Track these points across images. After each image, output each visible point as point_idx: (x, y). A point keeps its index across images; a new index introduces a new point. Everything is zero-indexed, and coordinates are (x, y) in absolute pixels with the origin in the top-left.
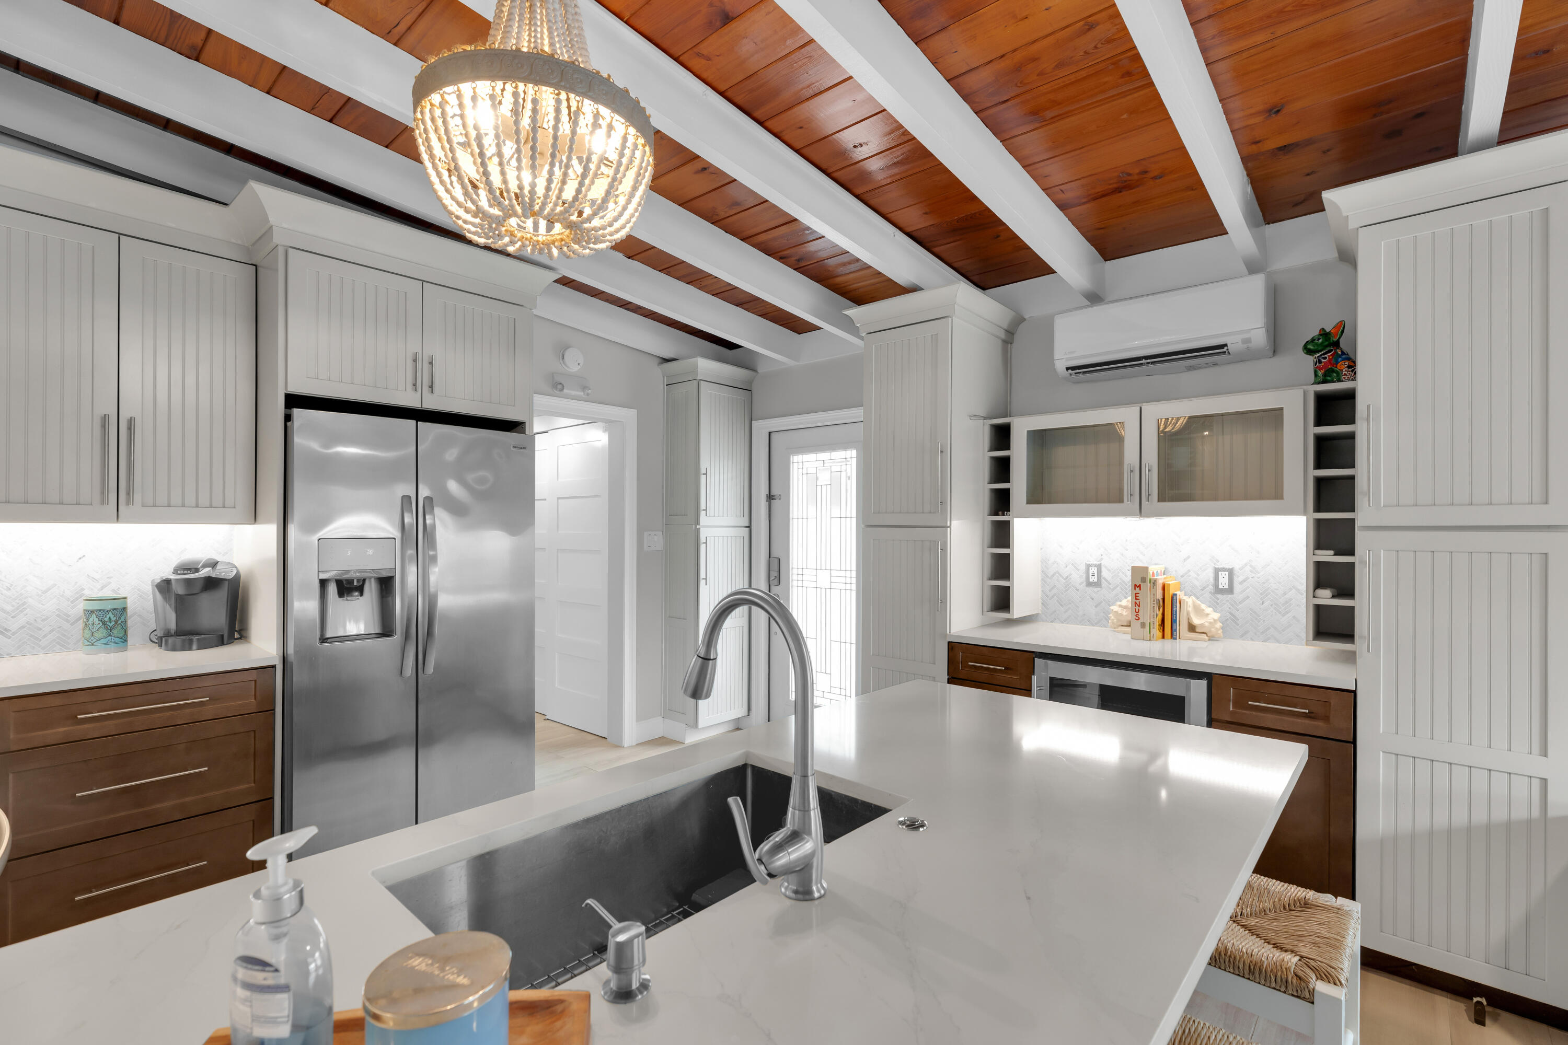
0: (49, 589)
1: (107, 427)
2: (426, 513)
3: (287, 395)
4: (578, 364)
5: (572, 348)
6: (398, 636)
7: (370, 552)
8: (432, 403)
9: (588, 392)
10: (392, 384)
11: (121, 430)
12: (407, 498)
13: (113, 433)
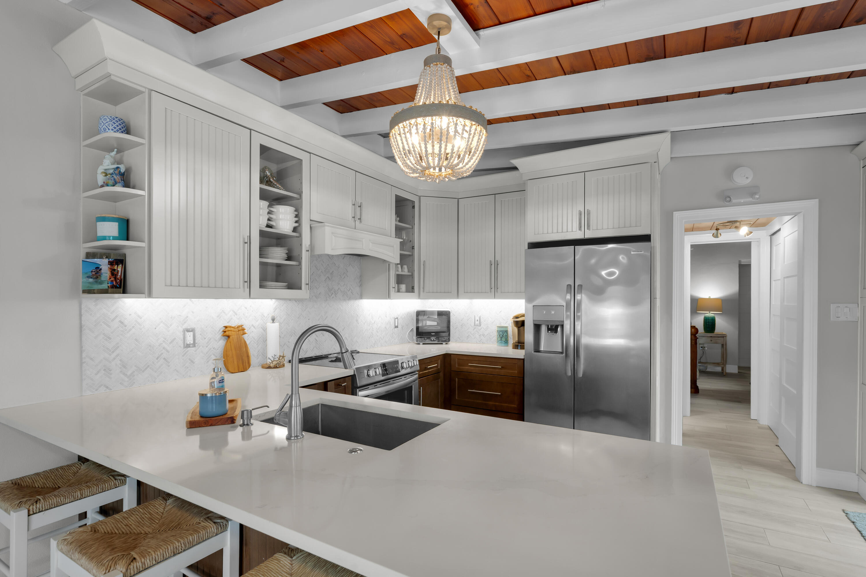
0: (493, 322)
1: (491, 265)
2: (578, 293)
3: (528, 243)
4: (747, 178)
5: (741, 168)
6: (564, 354)
7: (553, 312)
8: (589, 235)
9: (757, 196)
10: (570, 229)
11: (495, 265)
12: (569, 286)
13: (493, 266)
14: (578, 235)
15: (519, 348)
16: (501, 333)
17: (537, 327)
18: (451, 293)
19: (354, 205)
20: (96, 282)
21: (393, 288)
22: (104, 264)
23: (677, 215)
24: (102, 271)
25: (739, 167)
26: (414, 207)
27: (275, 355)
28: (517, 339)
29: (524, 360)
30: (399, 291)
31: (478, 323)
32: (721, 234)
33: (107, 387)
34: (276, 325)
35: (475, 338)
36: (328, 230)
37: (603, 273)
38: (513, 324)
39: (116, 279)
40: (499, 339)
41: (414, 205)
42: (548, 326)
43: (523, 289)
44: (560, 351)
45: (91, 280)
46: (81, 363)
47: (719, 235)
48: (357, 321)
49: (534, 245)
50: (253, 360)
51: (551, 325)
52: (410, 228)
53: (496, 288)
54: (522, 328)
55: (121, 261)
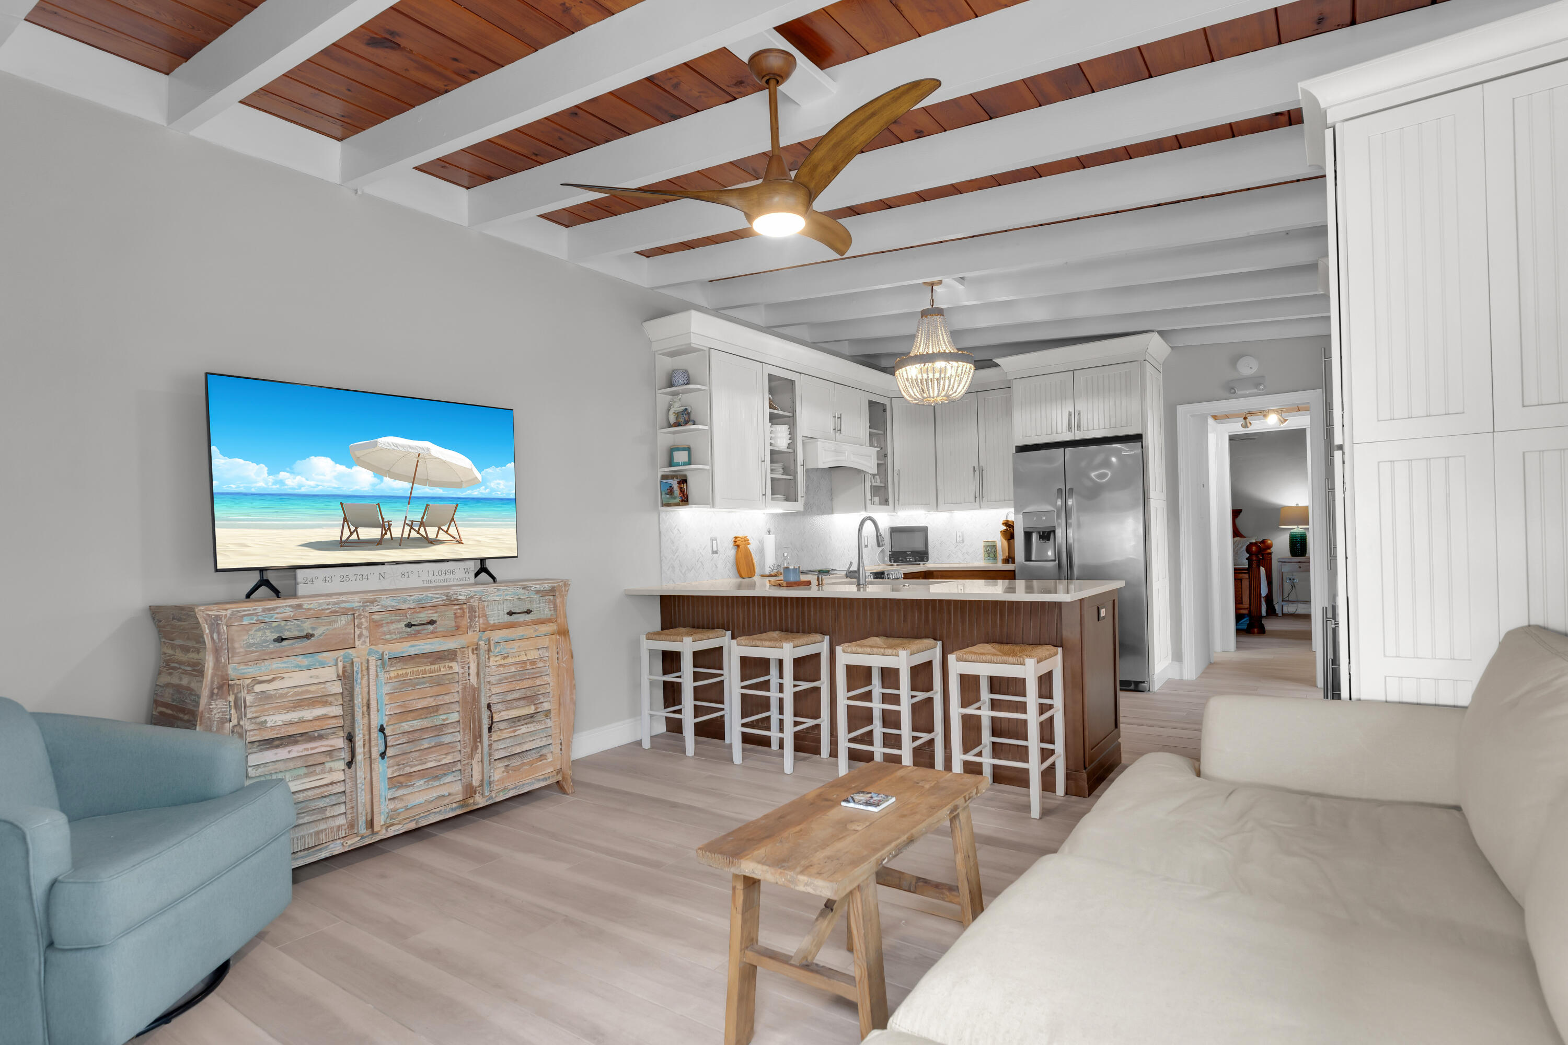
0: (979, 537)
1: (975, 471)
2: (1069, 498)
3: (1016, 447)
4: (1251, 368)
5: (1244, 358)
6: (1057, 562)
7: (1044, 518)
8: (1080, 436)
9: (1261, 387)
10: (1060, 431)
11: (979, 472)
12: (1060, 490)
13: (977, 473)
14: (1069, 437)
15: (1010, 563)
16: (988, 548)
17: (1028, 535)
18: (929, 504)
19: (835, 417)
20: (672, 497)
21: (869, 500)
22: (674, 483)
23: (1181, 409)
24: (674, 489)
25: (1244, 356)
26: (885, 410)
27: (775, 564)
28: (1007, 555)
29: (1014, 571)
30: (873, 504)
31: (961, 539)
32: (1250, 424)
33: (674, 581)
34: (772, 537)
35: (957, 558)
36: (820, 444)
37: (1093, 475)
38: (1002, 537)
39: (683, 494)
40: (987, 555)
41: (885, 408)
42: (1039, 533)
43: (1012, 497)
44: (1053, 559)
45: (668, 496)
46: (661, 561)
47: (1249, 425)
48: (830, 537)
49: (1022, 449)
50: (757, 570)
51: (1043, 532)
52: (881, 434)
53: (981, 497)
54: (1012, 541)
55: (684, 481)
